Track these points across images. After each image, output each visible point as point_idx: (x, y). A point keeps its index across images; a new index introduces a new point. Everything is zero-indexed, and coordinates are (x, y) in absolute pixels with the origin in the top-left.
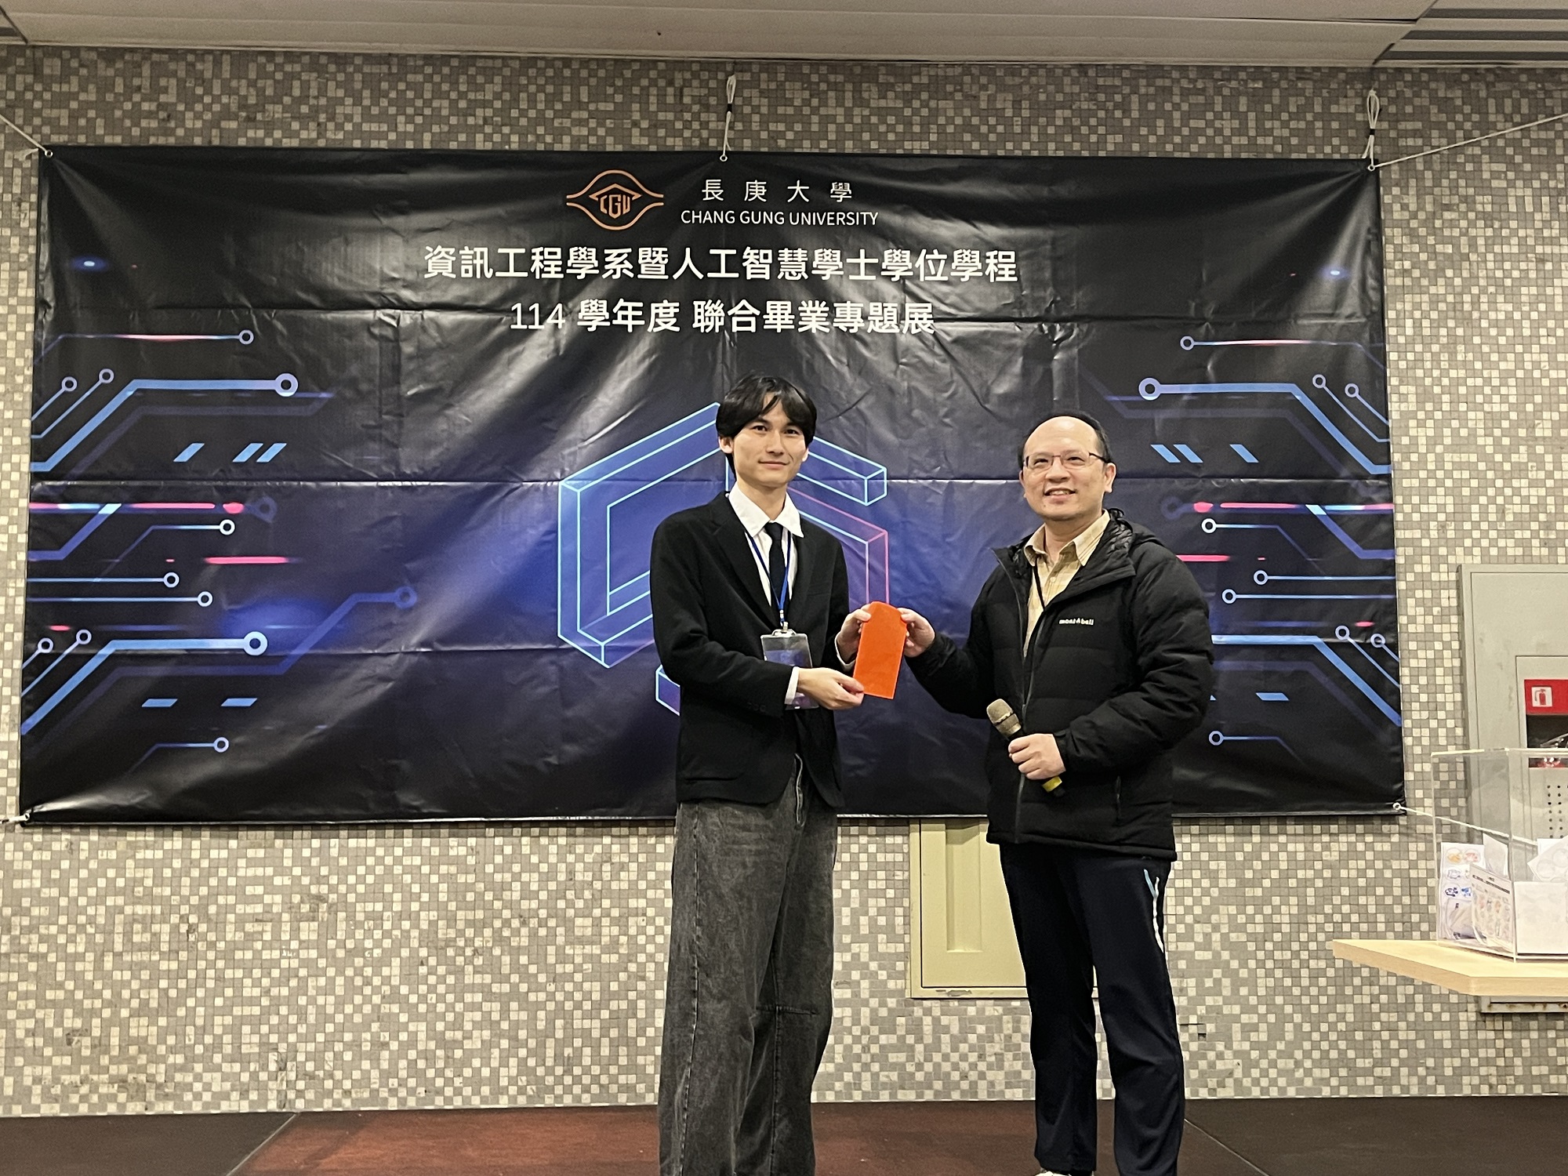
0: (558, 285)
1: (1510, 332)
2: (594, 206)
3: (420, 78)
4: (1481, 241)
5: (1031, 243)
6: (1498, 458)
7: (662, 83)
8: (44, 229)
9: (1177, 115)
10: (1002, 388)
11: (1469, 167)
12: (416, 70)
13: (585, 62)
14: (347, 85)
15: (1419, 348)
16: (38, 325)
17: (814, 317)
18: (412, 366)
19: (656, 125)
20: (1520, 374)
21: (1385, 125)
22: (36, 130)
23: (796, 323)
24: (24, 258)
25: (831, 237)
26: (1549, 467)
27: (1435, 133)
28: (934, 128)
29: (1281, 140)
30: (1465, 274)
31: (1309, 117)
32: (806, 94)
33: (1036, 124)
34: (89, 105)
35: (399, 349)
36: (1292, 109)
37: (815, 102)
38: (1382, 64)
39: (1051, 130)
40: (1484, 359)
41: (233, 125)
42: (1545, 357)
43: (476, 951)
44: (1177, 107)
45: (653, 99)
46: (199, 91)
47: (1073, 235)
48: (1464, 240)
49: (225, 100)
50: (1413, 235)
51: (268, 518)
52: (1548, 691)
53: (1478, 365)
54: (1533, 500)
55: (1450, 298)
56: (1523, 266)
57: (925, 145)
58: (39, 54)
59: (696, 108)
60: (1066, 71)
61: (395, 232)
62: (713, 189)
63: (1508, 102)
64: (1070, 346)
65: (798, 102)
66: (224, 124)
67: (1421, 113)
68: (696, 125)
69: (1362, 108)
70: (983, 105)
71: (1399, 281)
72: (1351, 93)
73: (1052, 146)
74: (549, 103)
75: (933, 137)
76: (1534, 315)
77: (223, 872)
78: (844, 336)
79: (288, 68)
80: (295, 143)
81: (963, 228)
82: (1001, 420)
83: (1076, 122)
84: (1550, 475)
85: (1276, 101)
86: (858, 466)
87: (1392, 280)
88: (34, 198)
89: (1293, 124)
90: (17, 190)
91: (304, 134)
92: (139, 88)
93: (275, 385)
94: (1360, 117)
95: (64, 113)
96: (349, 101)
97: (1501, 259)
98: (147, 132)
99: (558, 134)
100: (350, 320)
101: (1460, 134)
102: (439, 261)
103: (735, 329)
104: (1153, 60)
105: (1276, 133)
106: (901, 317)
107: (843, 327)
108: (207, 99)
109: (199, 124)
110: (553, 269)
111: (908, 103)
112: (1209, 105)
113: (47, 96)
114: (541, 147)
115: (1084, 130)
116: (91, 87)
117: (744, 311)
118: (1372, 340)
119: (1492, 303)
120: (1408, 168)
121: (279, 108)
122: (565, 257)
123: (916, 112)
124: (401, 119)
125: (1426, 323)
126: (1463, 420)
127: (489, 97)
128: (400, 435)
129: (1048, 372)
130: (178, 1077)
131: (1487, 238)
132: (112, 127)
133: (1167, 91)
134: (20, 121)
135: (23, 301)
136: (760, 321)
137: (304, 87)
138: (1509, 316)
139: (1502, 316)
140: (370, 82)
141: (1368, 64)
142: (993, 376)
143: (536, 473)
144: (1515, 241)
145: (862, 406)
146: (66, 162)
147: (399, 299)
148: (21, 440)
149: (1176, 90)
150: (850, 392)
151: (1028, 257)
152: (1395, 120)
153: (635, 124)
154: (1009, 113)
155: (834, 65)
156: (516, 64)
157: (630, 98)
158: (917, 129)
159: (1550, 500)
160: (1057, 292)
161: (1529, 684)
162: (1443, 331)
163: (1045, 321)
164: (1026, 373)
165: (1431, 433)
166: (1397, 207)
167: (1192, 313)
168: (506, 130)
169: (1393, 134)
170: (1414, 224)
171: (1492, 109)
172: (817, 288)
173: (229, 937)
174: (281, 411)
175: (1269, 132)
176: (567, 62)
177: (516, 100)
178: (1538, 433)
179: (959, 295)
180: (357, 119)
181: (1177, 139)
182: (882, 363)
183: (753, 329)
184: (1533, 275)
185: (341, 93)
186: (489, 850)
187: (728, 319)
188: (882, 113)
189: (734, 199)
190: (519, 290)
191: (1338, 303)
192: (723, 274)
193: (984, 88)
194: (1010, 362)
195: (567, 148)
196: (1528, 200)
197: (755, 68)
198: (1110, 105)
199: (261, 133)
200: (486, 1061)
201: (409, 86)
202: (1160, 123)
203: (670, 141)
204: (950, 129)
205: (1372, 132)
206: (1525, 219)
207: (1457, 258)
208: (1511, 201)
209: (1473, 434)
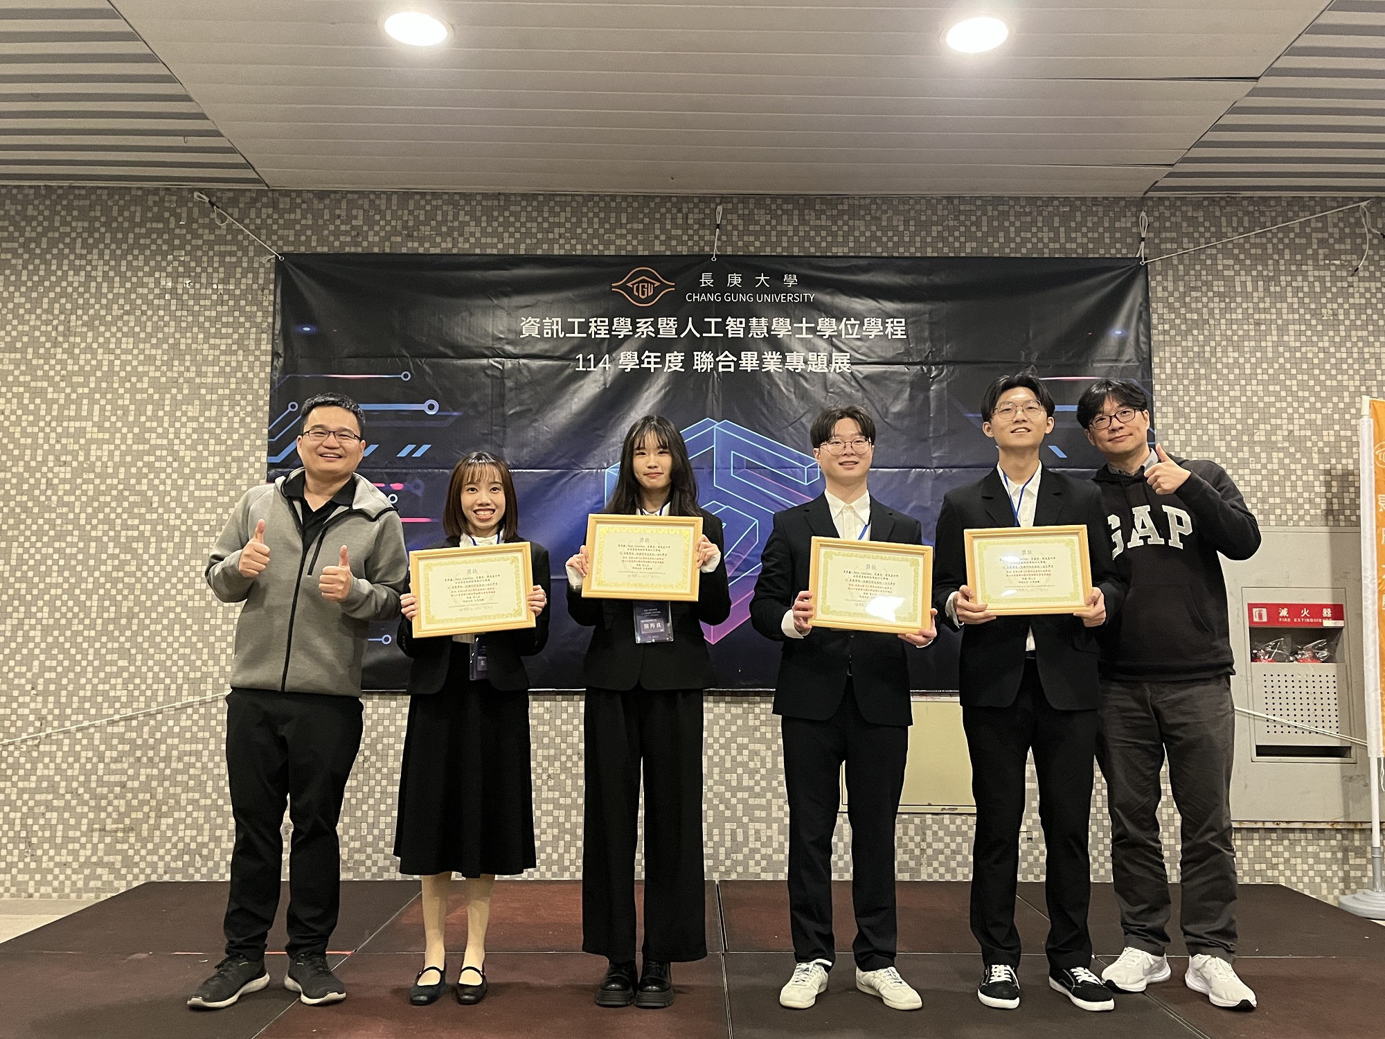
0: (606, 343)
1: (1237, 371)
2: (629, 291)
3: (518, 209)
4: (1217, 311)
5: (915, 313)
6: (1229, 455)
7: (674, 210)
8: (278, 307)
9: (1012, 229)
10: (896, 408)
11: (1209, 262)
12: (517, 203)
13: (625, 198)
14: (471, 214)
15: (1175, 382)
16: (273, 368)
17: (772, 362)
18: (512, 394)
19: (670, 238)
20: (1244, 399)
21: (1152, 235)
22: (274, 243)
23: (760, 366)
24: (265, 325)
25: (783, 310)
26: (1264, 461)
27: (1185, 240)
28: (851, 238)
29: (1082, 245)
30: (1206, 333)
31: (1101, 230)
32: (768, 217)
33: (919, 235)
34: (307, 227)
35: (503, 384)
36: (1090, 225)
37: (774, 222)
38: (1150, 194)
39: (929, 240)
40: (1219, 389)
41: (399, 239)
42: (1261, 388)
43: (549, 776)
44: (1012, 224)
45: (668, 221)
46: (377, 217)
47: (943, 307)
48: (1205, 310)
49: (393, 223)
50: (1170, 307)
51: (419, 493)
52: (1264, 611)
53: (1215, 393)
54: (1253, 483)
55: (1196, 349)
56: (1246, 327)
57: (846, 250)
58: (277, 194)
59: (696, 227)
60: (939, 201)
61: (502, 308)
62: (706, 279)
63: (1235, 219)
64: (941, 381)
65: (763, 223)
66: (393, 239)
67: (1177, 227)
68: (696, 238)
69: (1137, 224)
70: (884, 223)
71: (1161, 338)
72: (1129, 214)
73: (929, 250)
74: (601, 224)
75: (851, 245)
76: (1253, 360)
77: (386, 723)
78: (792, 374)
79: (434, 203)
80: (438, 251)
81: (871, 304)
82: (895, 429)
83: (946, 234)
84: (1264, 466)
85: (1079, 219)
86: (801, 460)
87: (1156, 337)
88: (272, 287)
89: (1090, 235)
90: (261, 281)
91: (444, 245)
92: (339, 216)
93: (423, 407)
94: (1134, 230)
95: (292, 232)
96: (473, 223)
97: (1231, 322)
98: (343, 244)
99: (607, 244)
100: (473, 366)
101: (1202, 240)
102: (529, 327)
103: (721, 370)
104: (997, 194)
105: (1079, 241)
106: (830, 362)
107: (791, 368)
108: (382, 223)
109: (377, 239)
110: (603, 332)
111: (835, 223)
112: (1034, 222)
113: (281, 222)
114: (595, 253)
115: (951, 239)
116: (309, 216)
117: (726, 357)
118: (1143, 377)
119: (1225, 352)
120: (1167, 263)
121: (428, 228)
122: (611, 324)
123: (840, 228)
124: (506, 235)
125: (1179, 365)
126: (1205, 430)
127: (563, 220)
128: (504, 439)
129: (927, 398)
130: (356, 856)
131: (1221, 309)
132: (321, 241)
133: (1005, 214)
134: (263, 238)
135: (264, 353)
136: (737, 364)
137: (445, 215)
138: (1236, 360)
139: (1231, 361)
140: (487, 211)
141: (1140, 194)
142: (890, 400)
143: (591, 464)
144: (1240, 311)
145: (804, 420)
146: (295, 264)
147: (504, 351)
148: (262, 442)
149: (1012, 213)
150: (796, 412)
151: (913, 323)
152: (1158, 232)
153: (657, 237)
154: (901, 228)
155: (787, 198)
156: (580, 199)
157: (653, 221)
158: (840, 239)
159: (1265, 483)
160: (934, 346)
161: (1251, 606)
162: (1191, 371)
163: (925, 364)
164: (912, 398)
165: (1183, 438)
166: (1160, 289)
167: (1023, 359)
168: (574, 242)
169: (1157, 241)
170: (1171, 300)
171: (1224, 224)
172: (774, 343)
173: (390, 765)
174: (427, 424)
175: (1074, 240)
176: (613, 198)
177: (579, 223)
178: (1256, 438)
179: (868, 348)
180: (478, 235)
181: (1013, 245)
182: (816, 391)
183: (732, 370)
184: (1252, 333)
185: (467, 218)
186: (559, 710)
187: (716, 363)
188: (818, 229)
189: (720, 285)
190: (581, 346)
191: (1120, 352)
192: (713, 334)
193: (885, 212)
194: (901, 392)
195: (613, 253)
196: (1249, 284)
197: (735, 201)
198: (968, 223)
199: (416, 244)
200: (555, 850)
201: (512, 213)
202: (1001, 234)
203: (679, 248)
204: (862, 239)
205: (1143, 239)
206: (1247, 296)
207: (1200, 322)
208: (1237, 284)
209: (1211, 439)
